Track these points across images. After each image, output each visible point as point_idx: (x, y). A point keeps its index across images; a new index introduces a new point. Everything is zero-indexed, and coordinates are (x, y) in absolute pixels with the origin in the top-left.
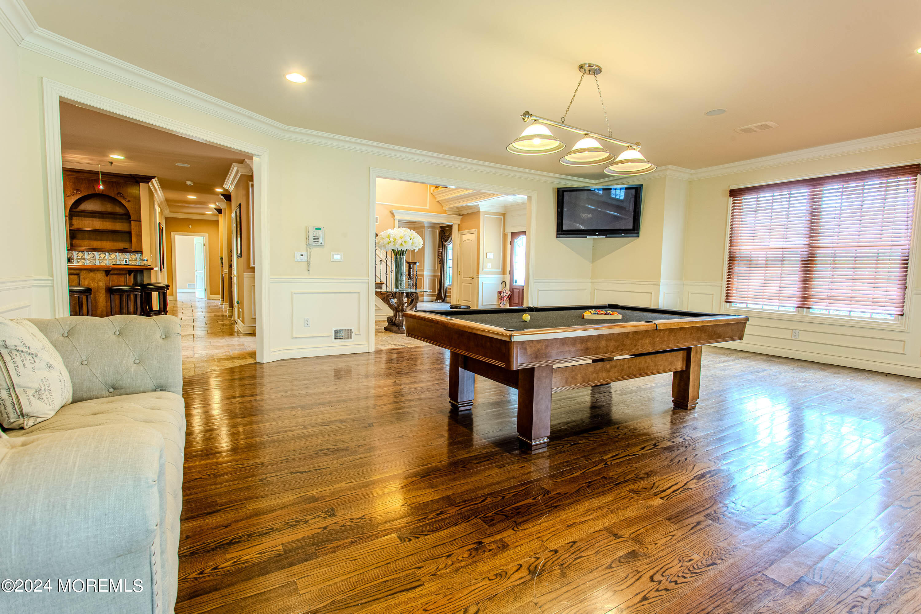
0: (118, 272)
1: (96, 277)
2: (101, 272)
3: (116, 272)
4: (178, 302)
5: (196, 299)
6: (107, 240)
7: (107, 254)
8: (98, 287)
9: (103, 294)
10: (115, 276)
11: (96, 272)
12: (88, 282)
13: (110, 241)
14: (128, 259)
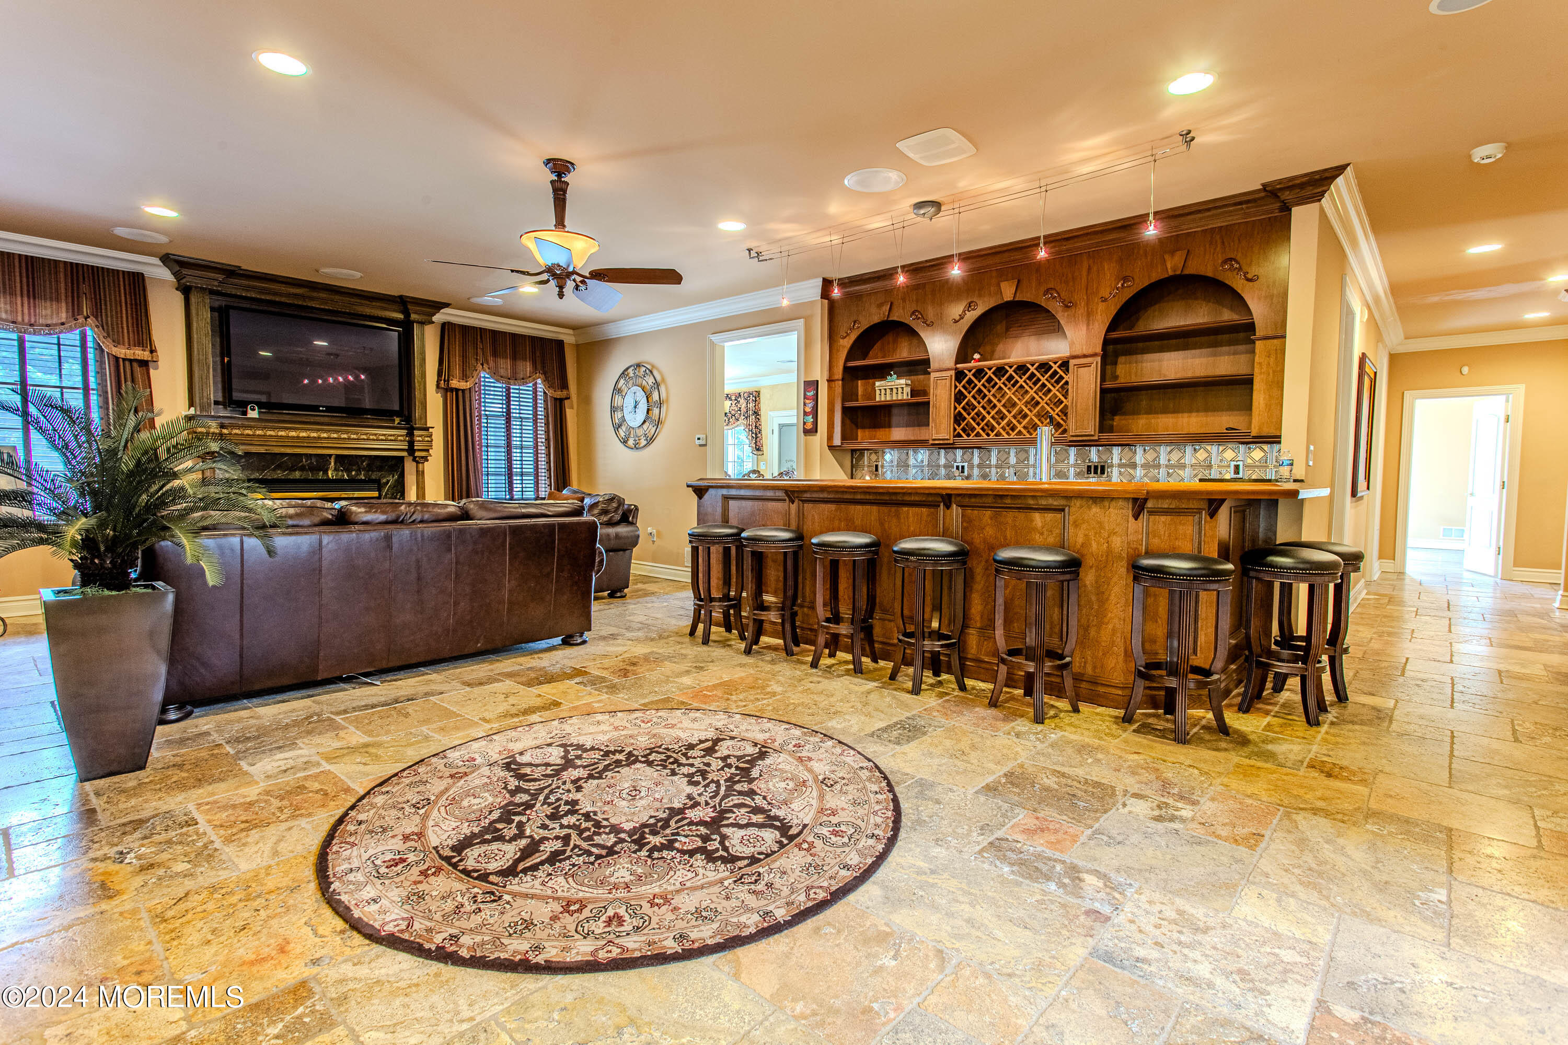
0: (1174, 504)
1: (1106, 519)
2: (1121, 503)
3: (1165, 504)
4: (1407, 581)
5: (1466, 575)
6: (1190, 411)
7: (1189, 449)
8: (1109, 551)
9: (1121, 578)
10: (1163, 518)
11: (1106, 503)
12: (1086, 535)
13: (1198, 411)
14: (1241, 463)
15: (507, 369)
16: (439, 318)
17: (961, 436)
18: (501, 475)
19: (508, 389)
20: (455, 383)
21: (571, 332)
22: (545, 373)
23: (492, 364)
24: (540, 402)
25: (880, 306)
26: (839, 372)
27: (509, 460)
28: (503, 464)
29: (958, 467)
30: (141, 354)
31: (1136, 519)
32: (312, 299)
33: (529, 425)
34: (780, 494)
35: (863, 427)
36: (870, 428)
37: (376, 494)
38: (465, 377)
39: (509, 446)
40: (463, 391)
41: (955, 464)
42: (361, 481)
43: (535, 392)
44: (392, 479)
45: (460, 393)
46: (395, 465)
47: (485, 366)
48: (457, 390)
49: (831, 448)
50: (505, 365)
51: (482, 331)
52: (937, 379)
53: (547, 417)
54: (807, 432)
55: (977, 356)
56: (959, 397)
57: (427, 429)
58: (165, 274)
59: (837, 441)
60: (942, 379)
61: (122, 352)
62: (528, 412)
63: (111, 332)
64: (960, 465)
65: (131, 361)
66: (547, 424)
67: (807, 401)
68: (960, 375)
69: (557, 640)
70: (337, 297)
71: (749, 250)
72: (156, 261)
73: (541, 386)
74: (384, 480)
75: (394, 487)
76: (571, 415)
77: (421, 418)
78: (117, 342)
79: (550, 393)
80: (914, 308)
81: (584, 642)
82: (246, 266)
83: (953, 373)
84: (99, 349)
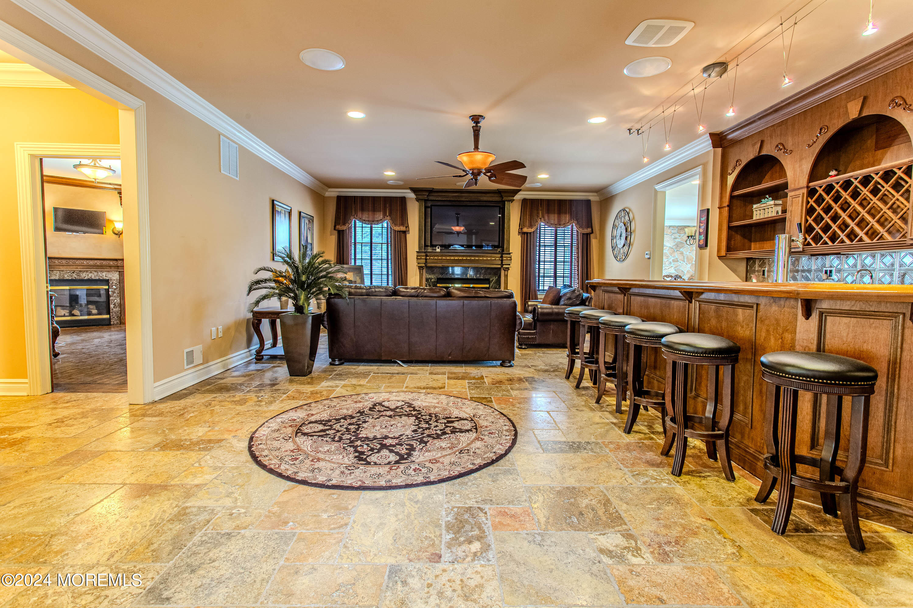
0: (858, 306)
1: (782, 317)
2: (792, 302)
3: (845, 306)
8: (782, 346)
11: (782, 303)
12: (767, 331)
15: (555, 220)
16: (519, 197)
17: (810, 245)
18: (550, 277)
19: (556, 231)
20: (525, 230)
21: (595, 194)
22: (577, 220)
23: (546, 218)
24: (575, 236)
25: (754, 145)
26: (726, 202)
27: (555, 269)
28: (552, 271)
29: (826, 272)
30: (403, 228)
31: (807, 319)
32: (462, 196)
33: (568, 249)
34: (617, 290)
35: (755, 241)
36: (759, 241)
37: (487, 286)
38: (531, 226)
39: (556, 262)
40: (530, 233)
41: (824, 269)
42: (481, 279)
43: (572, 230)
44: (494, 279)
45: (529, 234)
46: (497, 272)
47: (542, 219)
48: (527, 233)
49: (720, 257)
50: (554, 218)
51: (542, 200)
52: (793, 197)
53: (578, 244)
54: (701, 247)
55: (833, 173)
56: (810, 211)
57: (510, 254)
58: (412, 195)
59: (723, 253)
60: (797, 196)
61: (397, 228)
62: (568, 241)
63: (394, 222)
64: (829, 269)
65: (400, 231)
66: (578, 249)
67: (701, 225)
68: (812, 192)
69: (499, 363)
70: (471, 195)
71: (629, 130)
72: (409, 191)
73: (575, 228)
74: (491, 279)
75: (496, 282)
76: (594, 242)
77: (507, 248)
78: (396, 225)
79: (581, 231)
80: (778, 141)
81: (511, 366)
82: (437, 187)
83: (805, 191)
84: (391, 228)
